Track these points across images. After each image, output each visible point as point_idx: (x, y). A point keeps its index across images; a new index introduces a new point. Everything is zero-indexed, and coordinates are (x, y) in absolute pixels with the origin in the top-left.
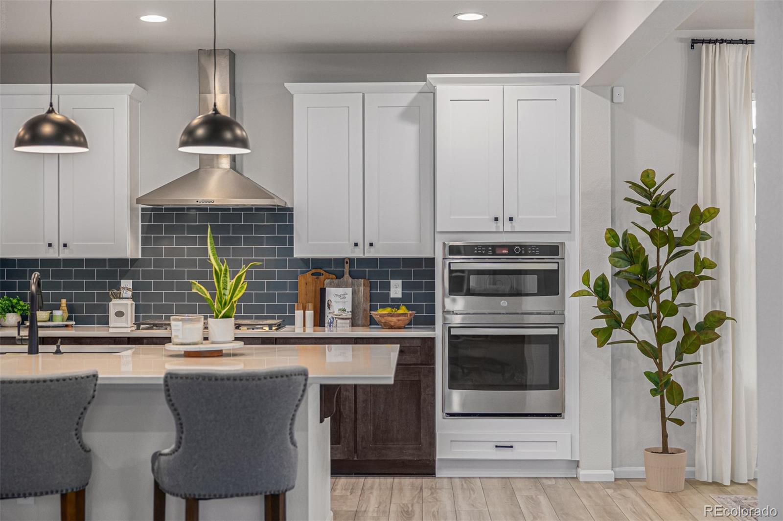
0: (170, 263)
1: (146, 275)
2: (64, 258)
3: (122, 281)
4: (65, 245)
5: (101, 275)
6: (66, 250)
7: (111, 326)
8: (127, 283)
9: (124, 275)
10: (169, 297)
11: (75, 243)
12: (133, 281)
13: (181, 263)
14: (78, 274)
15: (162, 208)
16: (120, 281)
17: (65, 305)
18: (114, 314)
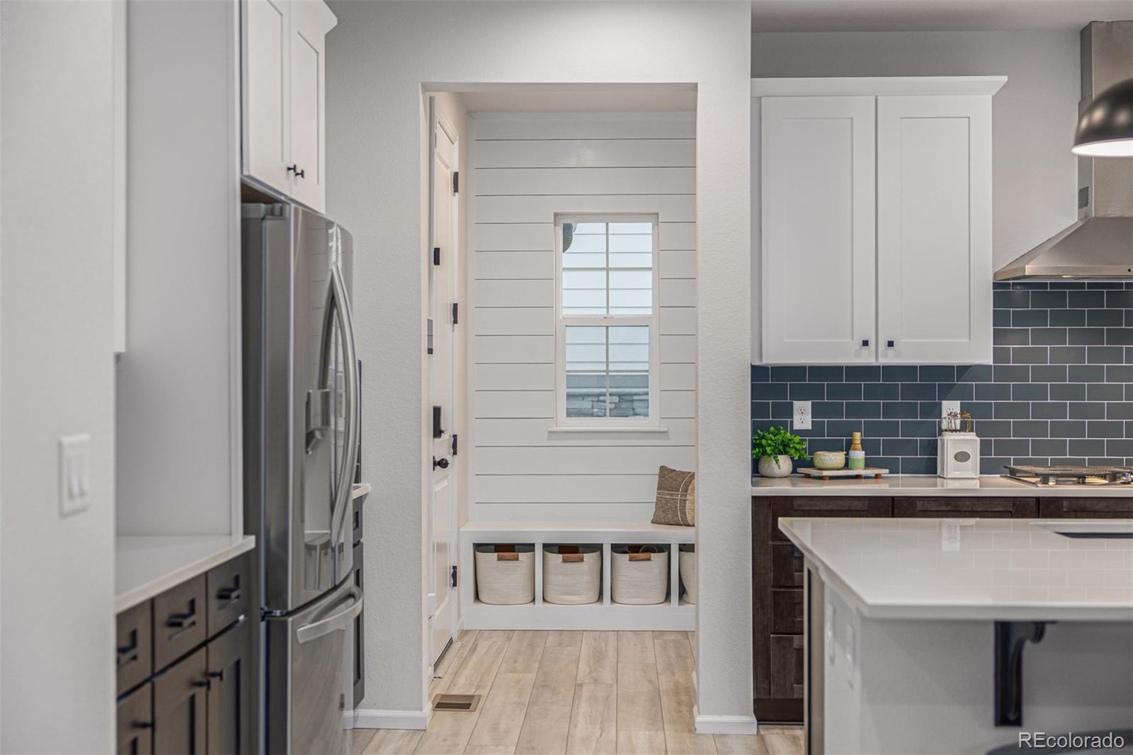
0: (1021, 374)
1: (983, 392)
2: (848, 365)
3: (944, 402)
4: (891, 344)
5: (909, 392)
6: (891, 351)
7: (949, 476)
8: (951, 407)
9: (947, 393)
10: (1020, 429)
11: (904, 340)
12: (961, 403)
13: (1040, 373)
14: (871, 391)
15: (1009, 283)
16: (941, 403)
17: (859, 442)
18: (953, 456)
